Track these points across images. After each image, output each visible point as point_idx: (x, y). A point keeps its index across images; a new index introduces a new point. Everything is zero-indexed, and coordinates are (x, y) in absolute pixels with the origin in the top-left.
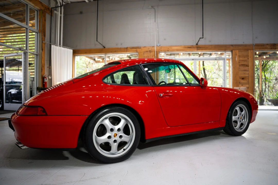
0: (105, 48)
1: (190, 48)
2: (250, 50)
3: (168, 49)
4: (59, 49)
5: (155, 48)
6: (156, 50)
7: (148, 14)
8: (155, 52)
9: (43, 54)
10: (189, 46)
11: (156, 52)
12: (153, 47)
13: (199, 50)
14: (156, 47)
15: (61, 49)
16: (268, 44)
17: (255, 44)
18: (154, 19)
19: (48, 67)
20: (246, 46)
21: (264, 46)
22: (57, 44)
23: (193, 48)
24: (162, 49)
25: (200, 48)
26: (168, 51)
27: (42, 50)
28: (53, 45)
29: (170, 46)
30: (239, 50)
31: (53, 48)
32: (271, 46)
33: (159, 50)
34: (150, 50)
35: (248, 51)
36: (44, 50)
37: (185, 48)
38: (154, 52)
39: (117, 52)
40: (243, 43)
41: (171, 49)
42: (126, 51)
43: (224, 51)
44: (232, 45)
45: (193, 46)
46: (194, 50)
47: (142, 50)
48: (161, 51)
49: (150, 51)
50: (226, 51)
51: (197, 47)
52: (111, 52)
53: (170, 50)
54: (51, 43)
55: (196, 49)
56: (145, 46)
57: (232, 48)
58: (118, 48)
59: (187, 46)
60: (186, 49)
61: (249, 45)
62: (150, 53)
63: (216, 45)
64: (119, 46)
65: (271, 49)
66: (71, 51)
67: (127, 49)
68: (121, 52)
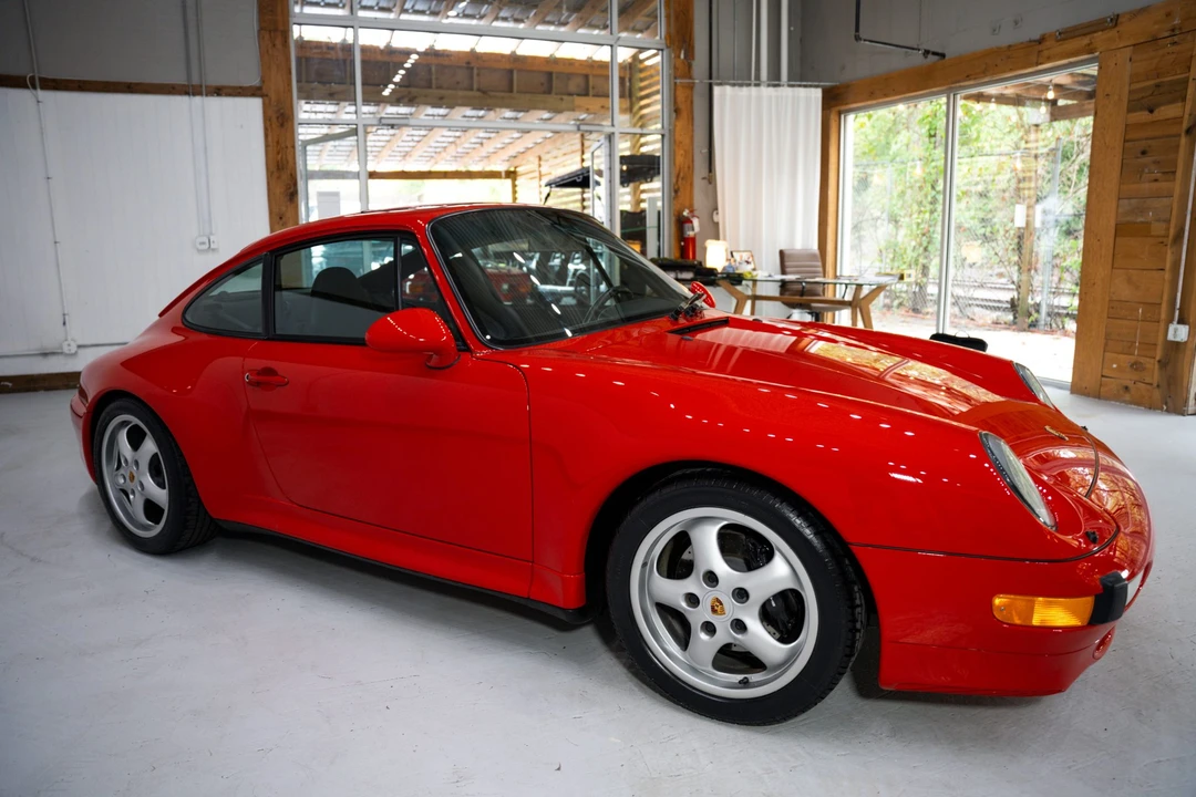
0: (943, 56)
4: (749, 97)
9: (678, 129)
15: (759, 98)
19: (704, 178)
22: (758, 77)
27: (677, 111)
28: (720, 84)
31: (723, 96)
36: (684, 114)
39: (993, 73)
42: (1034, 60)
47: (1121, 37)
49: (1175, 34)
54: (711, 78)
58: (999, 51)
62: (1174, 46)
64: (1007, 37)
66: (817, 94)
67: (1040, 47)
68: (1011, 70)
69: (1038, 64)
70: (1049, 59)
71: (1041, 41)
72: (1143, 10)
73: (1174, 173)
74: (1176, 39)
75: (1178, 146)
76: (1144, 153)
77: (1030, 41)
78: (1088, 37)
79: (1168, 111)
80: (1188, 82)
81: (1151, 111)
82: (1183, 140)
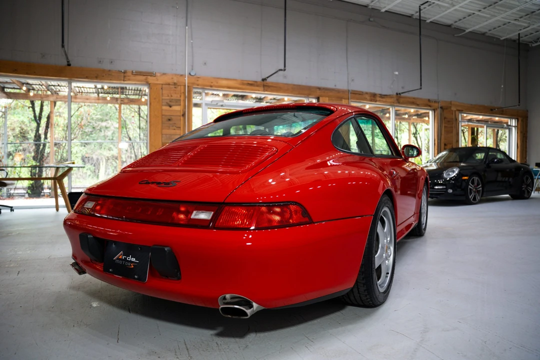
0: (69, 65)
1: (251, 85)
2: (344, 99)
3: (212, 84)
5: (186, 79)
6: (188, 84)
7: (173, 7)
8: (185, 86)
10: (250, 82)
11: (188, 86)
12: (181, 75)
13: (266, 91)
14: (188, 77)
16: (367, 93)
17: (352, 91)
18: (185, 19)
20: (338, 91)
21: (362, 94)
23: (257, 86)
24: (200, 82)
25: (269, 86)
26: (211, 86)
29: (215, 78)
30: (328, 97)
32: (371, 96)
33: (193, 84)
34: (175, 81)
35: (342, 100)
37: (243, 84)
38: (182, 87)
39: (101, 79)
40: (335, 86)
41: (216, 84)
42: (123, 79)
43: (305, 97)
44: (319, 88)
45: (256, 82)
46: (259, 91)
47: (157, 80)
48: (197, 87)
49: (175, 84)
50: (310, 96)
51: (264, 86)
52: (87, 78)
53: (216, 87)
55: (262, 88)
56: (165, 72)
57: (318, 93)
58: (104, 71)
59: (246, 82)
60: (244, 87)
61: (343, 91)
62: (175, 88)
63: (294, 85)
64: (107, 66)
65: (371, 101)
67: (125, 75)
68: (111, 80)
69: (124, 81)
70: (129, 80)
71: (125, 72)
72: (164, 74)
73: (180, 128)
74: (176, 86)
75: (180, 120)
76: (169, 120)
77: (119, 71)
78: (146, 77)
79: (176, 108)
80: (180, 100)
81: (170, 107)
82: (182, 118)
